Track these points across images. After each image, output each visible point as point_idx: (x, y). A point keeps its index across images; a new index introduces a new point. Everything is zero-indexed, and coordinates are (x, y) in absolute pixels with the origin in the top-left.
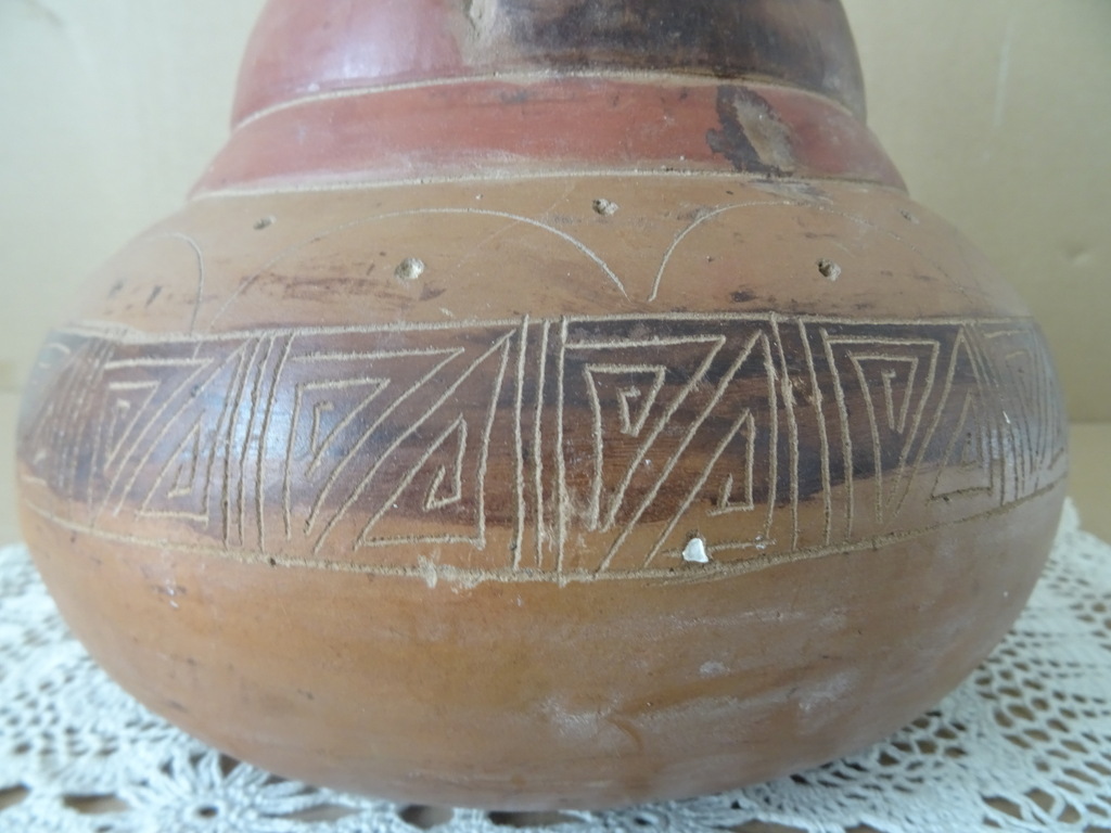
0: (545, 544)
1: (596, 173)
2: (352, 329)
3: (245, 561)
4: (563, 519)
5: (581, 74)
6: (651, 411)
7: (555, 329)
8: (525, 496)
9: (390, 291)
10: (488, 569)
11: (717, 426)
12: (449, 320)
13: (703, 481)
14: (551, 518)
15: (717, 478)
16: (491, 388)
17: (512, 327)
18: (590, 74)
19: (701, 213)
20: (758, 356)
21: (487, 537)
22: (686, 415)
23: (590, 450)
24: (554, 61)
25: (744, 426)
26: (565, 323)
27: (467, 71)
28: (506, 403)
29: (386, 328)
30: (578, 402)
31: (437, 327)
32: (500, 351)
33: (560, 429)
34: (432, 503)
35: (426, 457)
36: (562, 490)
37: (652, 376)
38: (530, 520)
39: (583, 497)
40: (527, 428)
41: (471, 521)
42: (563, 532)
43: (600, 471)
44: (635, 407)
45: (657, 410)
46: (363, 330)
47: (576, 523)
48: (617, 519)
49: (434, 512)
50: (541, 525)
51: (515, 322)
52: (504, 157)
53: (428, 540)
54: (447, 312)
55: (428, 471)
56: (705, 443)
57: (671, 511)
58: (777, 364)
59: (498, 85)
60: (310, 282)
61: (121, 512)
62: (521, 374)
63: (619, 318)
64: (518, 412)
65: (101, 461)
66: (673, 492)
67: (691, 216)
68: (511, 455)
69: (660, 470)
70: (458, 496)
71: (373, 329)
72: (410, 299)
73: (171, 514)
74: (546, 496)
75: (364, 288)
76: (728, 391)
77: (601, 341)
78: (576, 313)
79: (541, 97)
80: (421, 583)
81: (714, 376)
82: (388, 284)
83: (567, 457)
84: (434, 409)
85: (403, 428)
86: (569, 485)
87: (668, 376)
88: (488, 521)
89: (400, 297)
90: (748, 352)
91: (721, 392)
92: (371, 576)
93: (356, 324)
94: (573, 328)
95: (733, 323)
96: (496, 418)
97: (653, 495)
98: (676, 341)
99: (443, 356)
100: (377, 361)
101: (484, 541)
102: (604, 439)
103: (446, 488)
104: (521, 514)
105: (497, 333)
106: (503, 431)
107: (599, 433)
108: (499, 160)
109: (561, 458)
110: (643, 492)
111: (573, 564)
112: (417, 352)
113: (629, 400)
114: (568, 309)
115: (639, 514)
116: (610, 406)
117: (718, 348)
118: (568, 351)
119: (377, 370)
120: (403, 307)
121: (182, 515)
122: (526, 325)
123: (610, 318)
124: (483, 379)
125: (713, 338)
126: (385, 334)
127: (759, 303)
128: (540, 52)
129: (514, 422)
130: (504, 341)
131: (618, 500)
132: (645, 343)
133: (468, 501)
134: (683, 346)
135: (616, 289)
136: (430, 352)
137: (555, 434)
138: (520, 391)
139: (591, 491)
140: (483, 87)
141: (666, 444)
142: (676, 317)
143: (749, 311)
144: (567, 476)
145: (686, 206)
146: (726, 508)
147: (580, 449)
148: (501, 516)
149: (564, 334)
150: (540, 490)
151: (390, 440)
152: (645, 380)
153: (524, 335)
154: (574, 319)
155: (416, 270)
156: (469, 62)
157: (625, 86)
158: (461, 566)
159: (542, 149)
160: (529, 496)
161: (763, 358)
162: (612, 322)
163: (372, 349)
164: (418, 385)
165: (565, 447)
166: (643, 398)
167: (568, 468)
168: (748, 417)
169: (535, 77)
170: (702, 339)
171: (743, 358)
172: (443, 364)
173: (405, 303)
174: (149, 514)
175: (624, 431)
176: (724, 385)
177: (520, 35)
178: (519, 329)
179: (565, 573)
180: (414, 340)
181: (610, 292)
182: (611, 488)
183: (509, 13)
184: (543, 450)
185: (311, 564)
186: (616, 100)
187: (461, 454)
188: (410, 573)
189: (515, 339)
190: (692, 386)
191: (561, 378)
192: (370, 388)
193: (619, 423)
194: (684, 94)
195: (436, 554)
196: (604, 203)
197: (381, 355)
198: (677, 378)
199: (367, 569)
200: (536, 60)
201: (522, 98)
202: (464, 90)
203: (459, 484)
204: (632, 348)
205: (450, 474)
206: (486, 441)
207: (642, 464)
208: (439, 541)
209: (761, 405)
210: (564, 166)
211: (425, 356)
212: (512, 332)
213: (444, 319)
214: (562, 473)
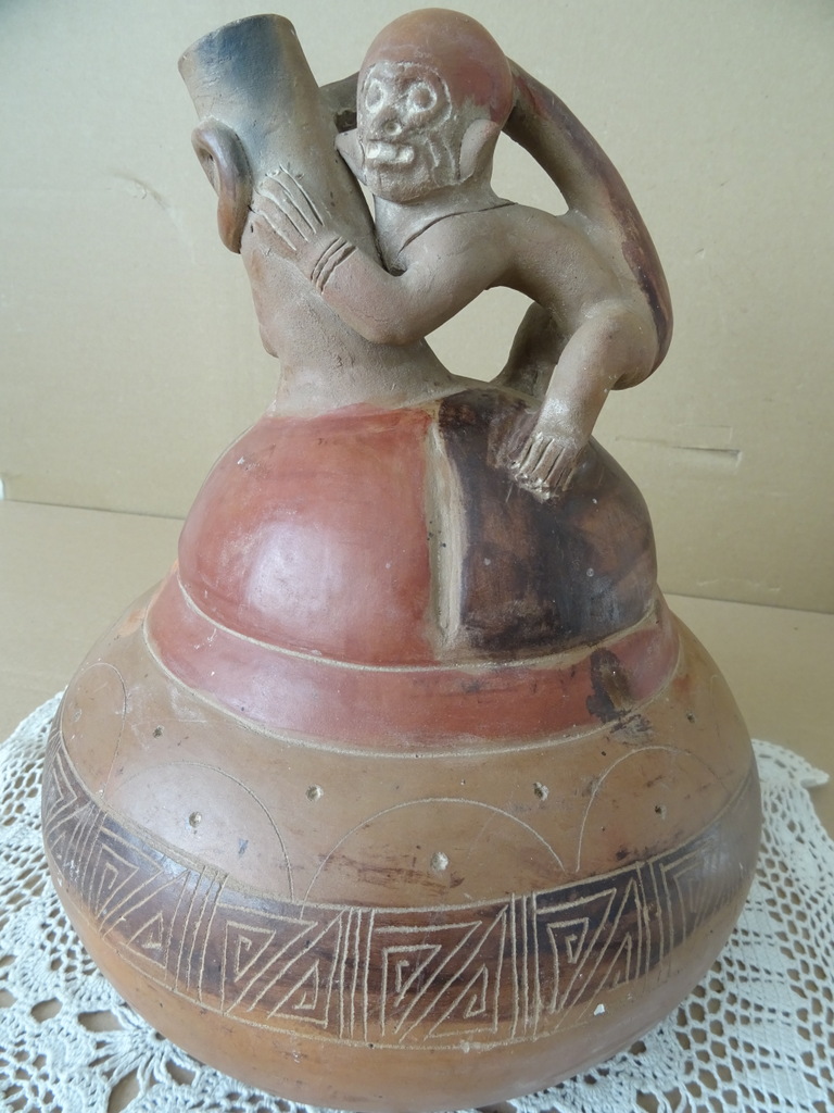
0: (528, 1025)
1: (526, 748)
2: (411, 910)
3: (352, 1046)
4: (538, 1011)
5: (511, 664)
6: (583, 948)
7: (529, 901)
8: (519, 1004)
9: (430, 880)
10: (498, 1040)
11: (615, 946)
12: (470, 901)
13: (606, 977)
14: (531, 1013)
15: (612, 975)
16: (499, 945)
17: (506, 903)
18: (516, 664)
19: (594, 786)
20: (632, 898)
21: (498, 1026)
22: (598, 946)
23: (552, 975)
24: (494, 657)
25: (627, 944)
26: (534, 896)
27: (437, 663)
28: (508, 954)
29: (432, 909)
30: (546, 949)
31: (464, 907)
32: (500, 922)
33: (537, 966)
34: (469, 1013)
35: (466, 991)
36: (538, 998)
37: (582, 925)
38: (521, 1015)
39: (548, 1000)
40: (520, 968)
41: (490, 1020)
42: (537, 1017)
43: (557, 985)
44: (575, 946)
45: (585, 946)
46: (420, 911)
47: (544, 1011)
48: (564, 1006)
49: (471, 1019)
50: (526, 1016)
51: (507, 900)
52: (469, 739)
53: (467, 1032)
54: (468, 896)
55: (467, 998)
56: (607, 959)
57: (591, 996)
58: (641, 899)
59: (459, 674)
60: (375, 870)
61: (254, 1010)
62: (514, 934)
63: (562, 888)
64: (515, 959)
65: (230, 974)
66: (593, 986)
67: (589, 791)
68: (511, 984)
69: (586, 977)
70: (484, 1009)
71: (424, 910)
72: (444, 887)
73: (296, 1017)
74: (530, 1002)
75: (414, 878)
76: (619, 925)
77: (553, 905)
78: (539, 888)
79: (488, 688)
80: (460, 1052)
81: (611, 919)
82: (429, 876)
83: (541, 981)
84: (469, 962)
85: (453, 975)
86: (541, 995)
87: (590, 924)
88: (499, 1020)
89: (439, 886)
90: (627, 896)
91: (615, 926)
92: (432, 1051)
93: (414, 907)
94: (539, 899)
95: (619, 876)
96: (503, 964)
97: (582, 991)
98: (592, 898)
99: (470, 928)
100: (432, 933)
101: (496, 1029)
102: (560, 968)
103: (477, 1006)
104: (517, 1013)
105: (497, 909)
106: (507, 971)
107: (557, 964)
108: (467, 740)
109: (538, 981)
110: (578, 991)
111: (541, 1030)
112: (454, 926)
113: (572, 943)
114: (535, 887)
115: (575, 1001)
116: (562, 948)
117: (613, 898)
118: (538, 916)
119: (433, 938)
120: (442, 893)
121: (307, 1019)
122: (513, 901)
123: (556, 889)
124: (494, 939)
125: (610, 891)
126: (433, 913)
127: (630, 857)
128: (486, 653)
129: (512, 965)
130: (502, 914)
131: (565, 997)
132: (577, 903)
133: (490, 1011)
134: (596, 900)
135: (558, 867)
136: (463, 925)
137: (534, 970)
138: (515, 946)
139: (552, 995)
140: (449, 676)
141: (590, 963)
142: (591, 880)
143: (625, 866)
144: (541, 991)
145: (585, 780)
146: (617, 986)
147: (547, 975)
148: (506, 1016)
149: (534, 903)
150: (527, 999)
151: (445, 982)
152: (578, 929)
153: (513, 908)
154: (539, 893)
155: (443, 862)
156: (439, 658)
157: (539, 673)
158: (483, 1041)
159: (494, 734)
160: (521, 1004)
161: (634, 897)
162: (558, 892)
163: (427, 925)
164: (458, 948)
165: (540, 975)
166: (578, 940)
167: (541, 986)
168: (628, 938)
169: (481, 668)
170: (605, 893)
171: (625, 900)
172: (470, 934)
173: (441, 890)
174: (279, 1015)
175: (570, 962)
176: (617, 921)
177: (475, 643)
178: (509, 903)
179: (537, 1035)
180: (452, 917)
181: (555, 869)
182: (562, 992)
183: (468, 629)
184: (529, 979)
185: (396, 1047)
186: (535, 687)
187: (485, 987)
188: (454, 1047)
189: (508, 911)
190: (602, 927)
191: (536, 935)
192: (428, 951)
193: (567, 957)
194: (574, 670)
195: (471, 1038)
196: (539, 785)
197: (433, 928)
198: (594, 925)
199: (430, 1048)
200: (484, 658)
201: (475, 688)
202: (436, 678)
203: (484, 1003)
204: (570, 908)
205: (479, 997)
206: (499, 978)
207: (578, 977)
208: (472, 1031)
209: (633, 928)
210: (507, 744)
211: (459, 929)
212: (505, 909)
213: (466, 901)
214: (538, 989)
